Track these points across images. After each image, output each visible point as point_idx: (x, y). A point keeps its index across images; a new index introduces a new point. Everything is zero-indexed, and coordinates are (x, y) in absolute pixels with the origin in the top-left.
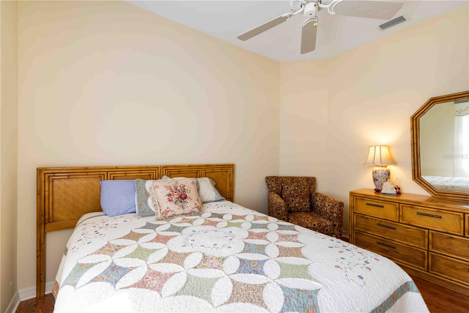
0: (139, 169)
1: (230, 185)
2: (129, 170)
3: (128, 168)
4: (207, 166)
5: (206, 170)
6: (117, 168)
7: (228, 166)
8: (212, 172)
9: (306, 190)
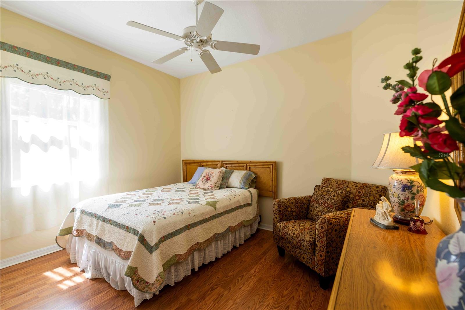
0: (212, 162)
1: (272, 180)
2: (208, 162)
3: (207, 161)
4: (251, 162)
5: (250, 165)
6: (203, 161)
7: (269, 163)
8: (255, 167)
9: (336, 199)
